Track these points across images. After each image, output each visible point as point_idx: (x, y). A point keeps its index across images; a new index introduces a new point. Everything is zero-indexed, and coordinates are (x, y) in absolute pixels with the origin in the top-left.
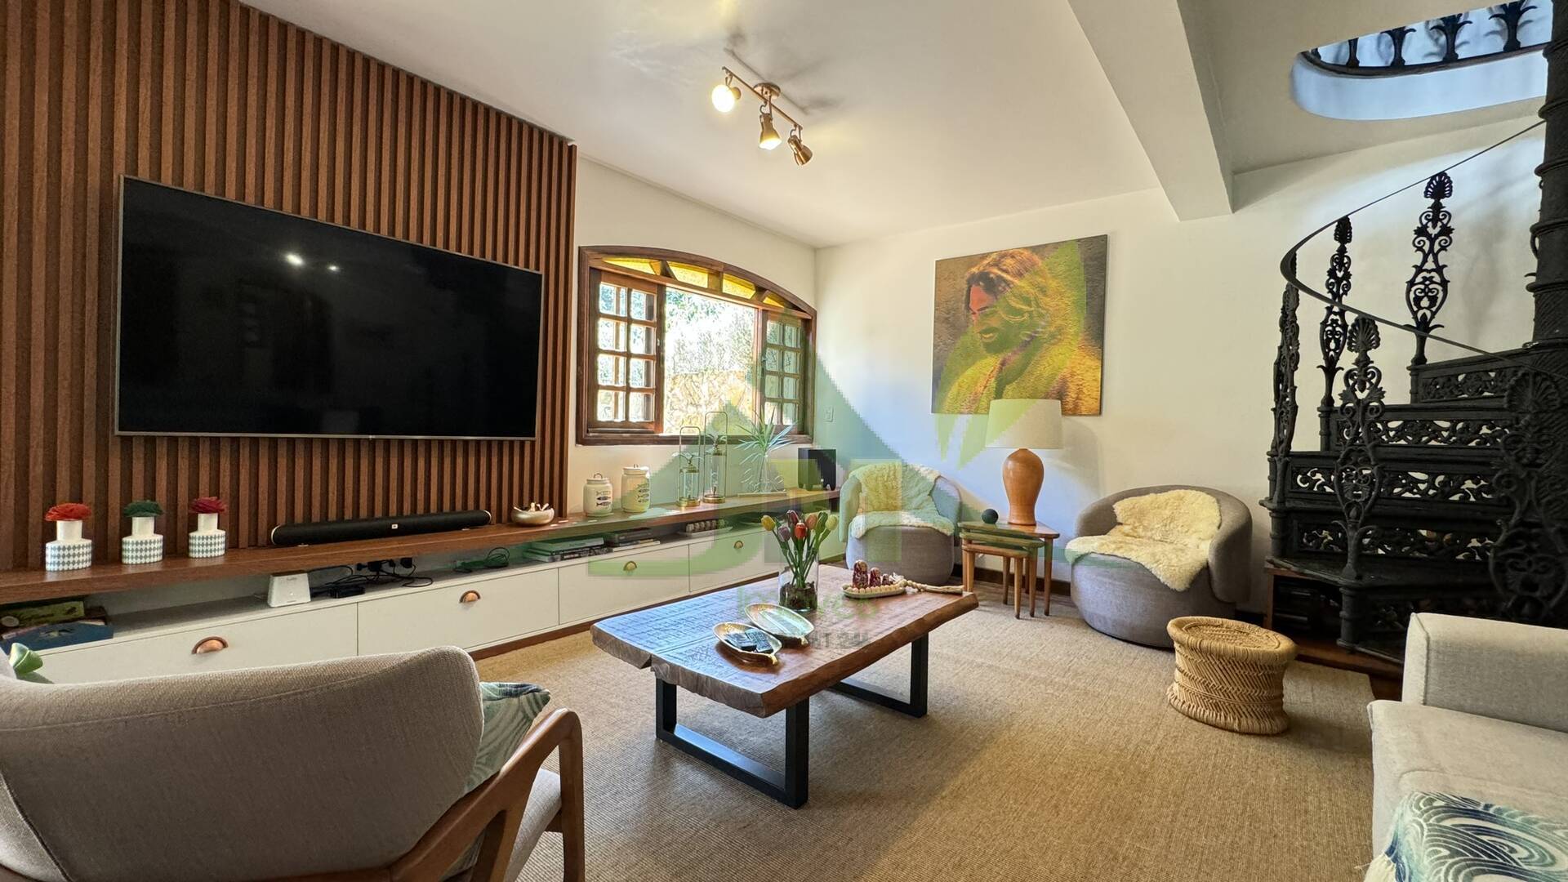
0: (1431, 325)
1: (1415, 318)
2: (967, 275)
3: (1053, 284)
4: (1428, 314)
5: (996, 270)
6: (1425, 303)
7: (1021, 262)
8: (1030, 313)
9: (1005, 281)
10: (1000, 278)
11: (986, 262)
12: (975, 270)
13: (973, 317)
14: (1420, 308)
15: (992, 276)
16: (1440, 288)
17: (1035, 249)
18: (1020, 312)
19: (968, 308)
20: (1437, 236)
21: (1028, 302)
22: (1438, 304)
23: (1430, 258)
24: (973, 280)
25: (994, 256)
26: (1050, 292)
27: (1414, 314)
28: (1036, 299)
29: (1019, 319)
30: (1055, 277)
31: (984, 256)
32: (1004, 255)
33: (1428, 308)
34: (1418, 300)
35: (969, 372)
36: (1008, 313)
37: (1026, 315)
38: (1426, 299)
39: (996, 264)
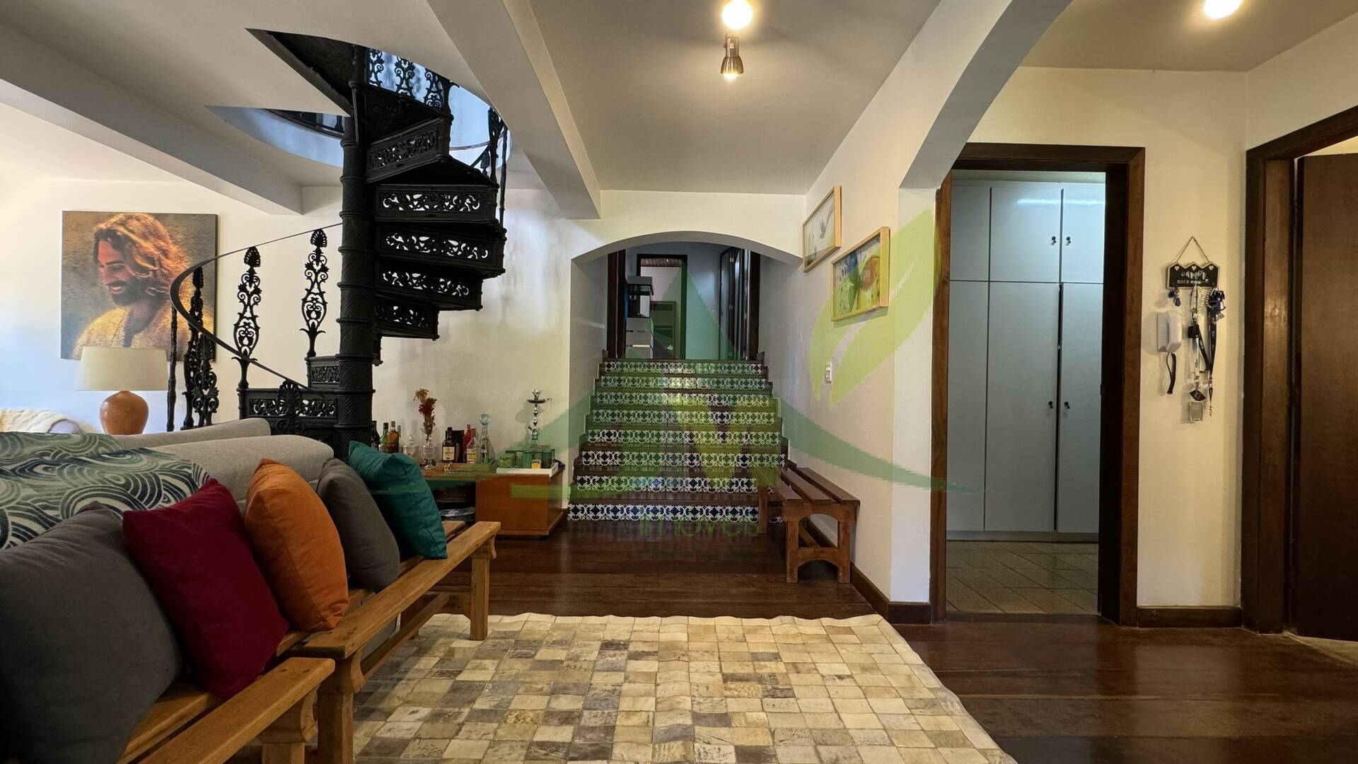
0: (318, 330)
1: (308, 325)
2: (95, 230)
3: (174, 249)
4: (316, 323)
5: (122, 229)
6: (314, 315)
7: (146, 226)
8: (154, 271)
9: (131, 240)
10: (126, 236)
11: (113, 220)
12: (102, 226)
13: (102, 270)
14: (311, 318)
15: (119, 233)
16: (322, 307)
17: (158, 217)
18: (146, 270)
19: (97, 261)
20: (319, 271)
21: (151, 260)
22: (321, 317)
23: (316, 285)
24: (101, 235)
25: (121, 216)
26: (171, 256)
27: (307, 321)
28: (159, 260)
29: (145, 276)
30: (175, 243)
31: (111, 215)
32: (130, 217)
33: (316, 319)
34: (309, 313)
35: (99, 321)
36: (134, 270)
37: (151, 273)
38: (314, 312)
39: (123, 224)
